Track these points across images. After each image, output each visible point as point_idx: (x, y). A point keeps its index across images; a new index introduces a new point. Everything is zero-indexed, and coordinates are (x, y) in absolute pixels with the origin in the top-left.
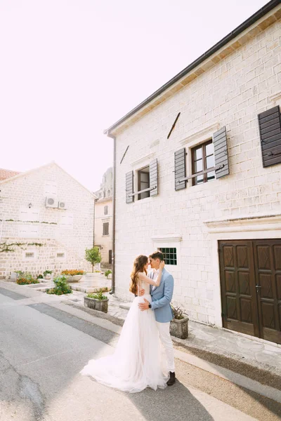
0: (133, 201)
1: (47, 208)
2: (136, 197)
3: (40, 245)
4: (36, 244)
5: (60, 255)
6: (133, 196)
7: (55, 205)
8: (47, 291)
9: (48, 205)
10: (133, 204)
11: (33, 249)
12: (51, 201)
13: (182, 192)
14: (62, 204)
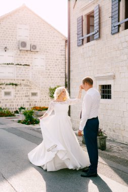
0: (83, 44)
1: (21, 50)
2: (85, 40)
3: (16, 85)
4: (13, 84)
5: (34, 94)
6: (83, 40)
7: (28, 48)
8: (19, 122)
9: (21, 48)
10: (83, 47)
11: (10, 89)
12: (24, 44)
13: (116, 35)
14: (34, 47)
